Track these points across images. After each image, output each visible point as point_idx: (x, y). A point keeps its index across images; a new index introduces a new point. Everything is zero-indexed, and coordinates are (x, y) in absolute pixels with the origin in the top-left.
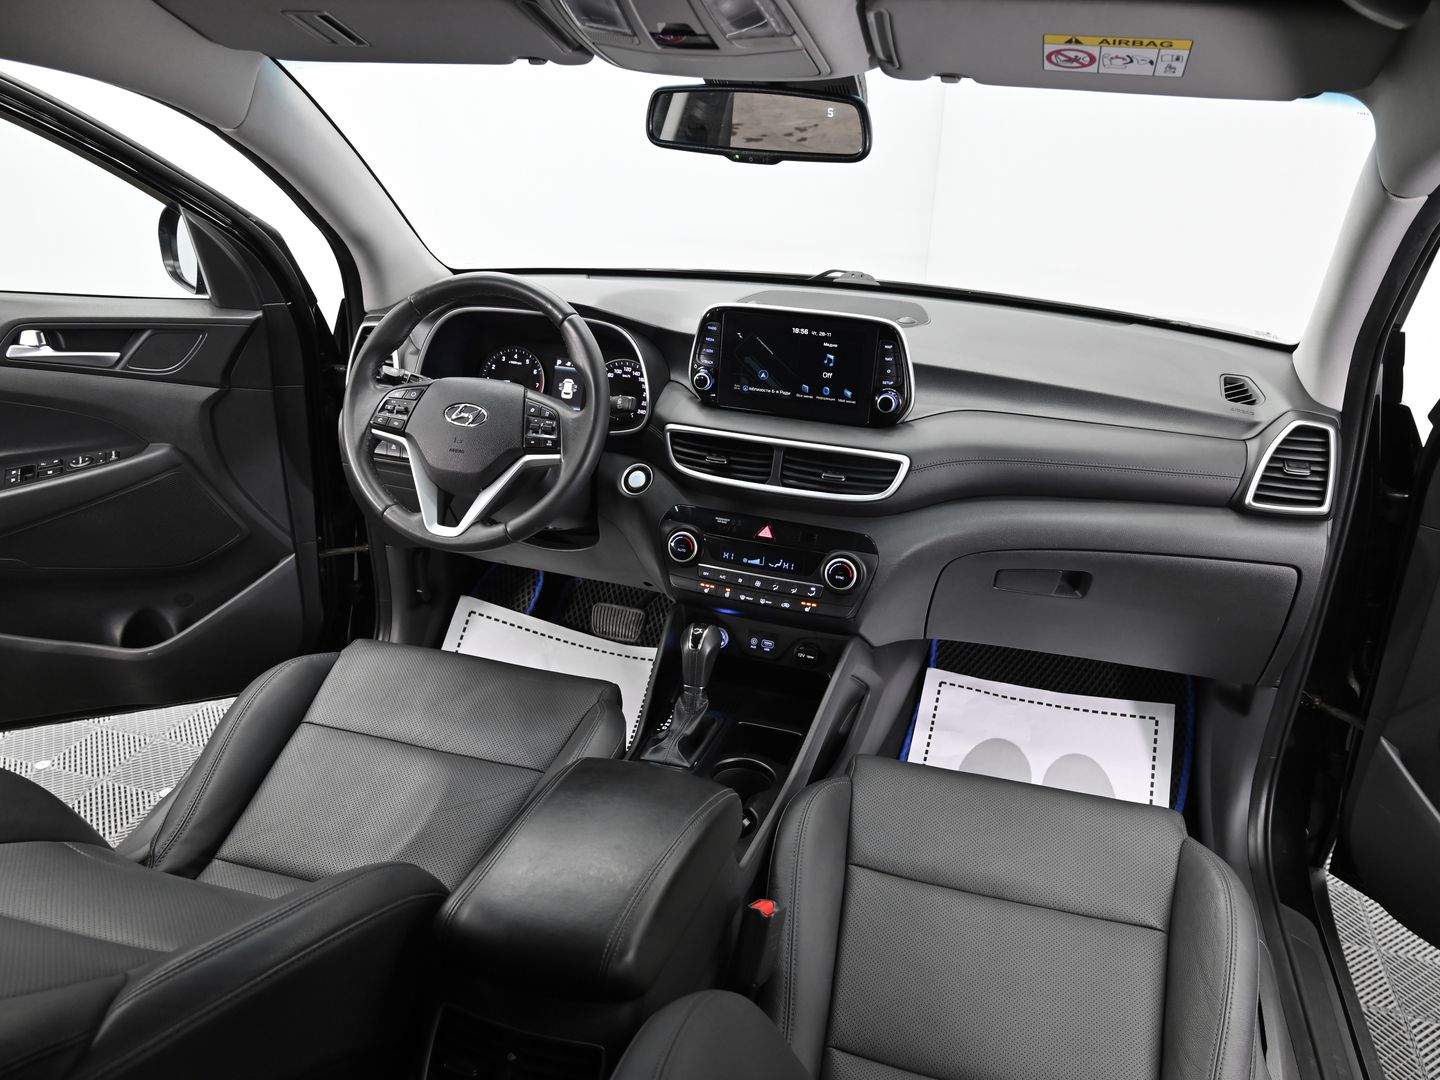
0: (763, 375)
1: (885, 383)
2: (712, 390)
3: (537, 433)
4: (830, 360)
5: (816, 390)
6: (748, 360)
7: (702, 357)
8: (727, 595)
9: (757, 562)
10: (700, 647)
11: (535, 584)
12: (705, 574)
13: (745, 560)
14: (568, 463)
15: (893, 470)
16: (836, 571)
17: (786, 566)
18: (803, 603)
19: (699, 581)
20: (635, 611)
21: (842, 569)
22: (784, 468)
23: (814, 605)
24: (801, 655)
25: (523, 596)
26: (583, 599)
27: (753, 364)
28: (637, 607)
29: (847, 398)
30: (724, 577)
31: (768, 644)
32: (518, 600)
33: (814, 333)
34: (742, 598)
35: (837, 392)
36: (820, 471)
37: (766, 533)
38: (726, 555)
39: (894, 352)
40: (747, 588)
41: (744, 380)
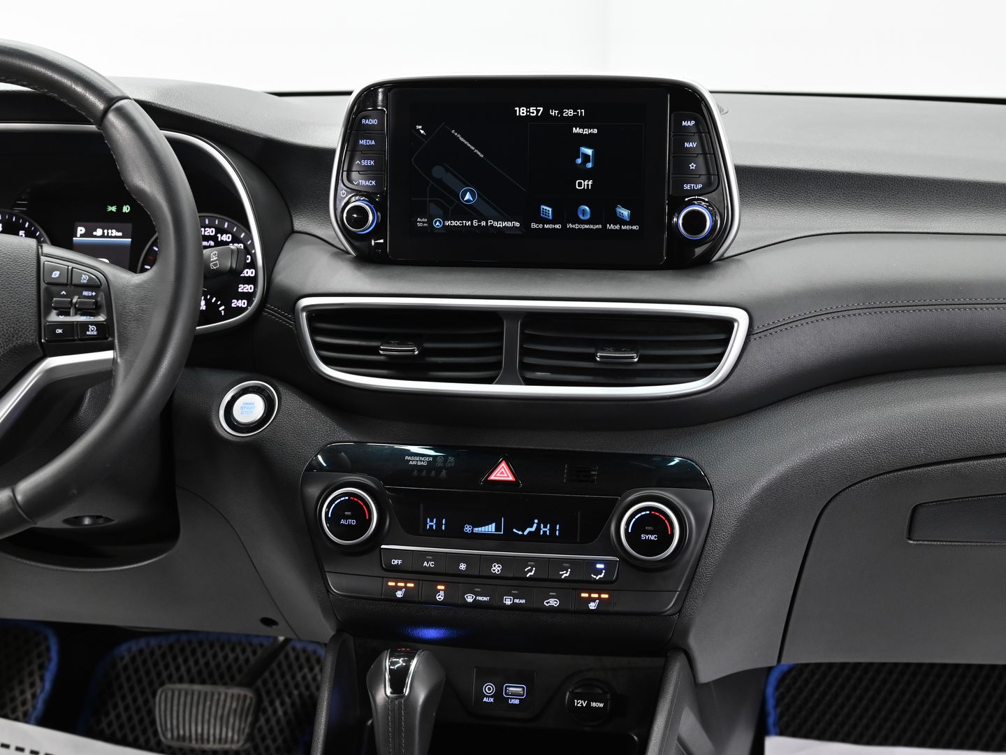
0: (468, 196)
1: (687, 187)
2: (378, 231)
3: (67, 314)
4: (586, 158)
5: (565, 212)
6: (438, 171)
7: (354, 175)
8: (440, 597)
9: (491, 528)
10: (407, 691)
11: (42, 667)
12: (395, 562)
13: (468, 529)
14: (129, 364)
15: (722, 336)
16: (641, 525)
17: (546, 529)
18: (584, 595)
19: (386, 579)
20: (236, 691)
21: (654, 521)
22: (525, 352)
23: (605, 596)
24: (580, 703)
25: (23, 692)
26: (132, 689)
27: (450, 180)
28: (240, 685)
29: (622, 222)
30: (431, 564)
31: (515, 692)
32: (13, 699)
33: (554, 113)
34: (470, 599)
35: (604, 213)
36: (592, 350)
37: (502, 473)
38: (431, 524)
39: (699, 132)
40: (480, 579)
41: (433, 208)
